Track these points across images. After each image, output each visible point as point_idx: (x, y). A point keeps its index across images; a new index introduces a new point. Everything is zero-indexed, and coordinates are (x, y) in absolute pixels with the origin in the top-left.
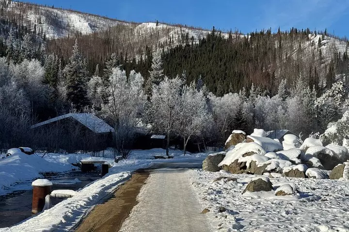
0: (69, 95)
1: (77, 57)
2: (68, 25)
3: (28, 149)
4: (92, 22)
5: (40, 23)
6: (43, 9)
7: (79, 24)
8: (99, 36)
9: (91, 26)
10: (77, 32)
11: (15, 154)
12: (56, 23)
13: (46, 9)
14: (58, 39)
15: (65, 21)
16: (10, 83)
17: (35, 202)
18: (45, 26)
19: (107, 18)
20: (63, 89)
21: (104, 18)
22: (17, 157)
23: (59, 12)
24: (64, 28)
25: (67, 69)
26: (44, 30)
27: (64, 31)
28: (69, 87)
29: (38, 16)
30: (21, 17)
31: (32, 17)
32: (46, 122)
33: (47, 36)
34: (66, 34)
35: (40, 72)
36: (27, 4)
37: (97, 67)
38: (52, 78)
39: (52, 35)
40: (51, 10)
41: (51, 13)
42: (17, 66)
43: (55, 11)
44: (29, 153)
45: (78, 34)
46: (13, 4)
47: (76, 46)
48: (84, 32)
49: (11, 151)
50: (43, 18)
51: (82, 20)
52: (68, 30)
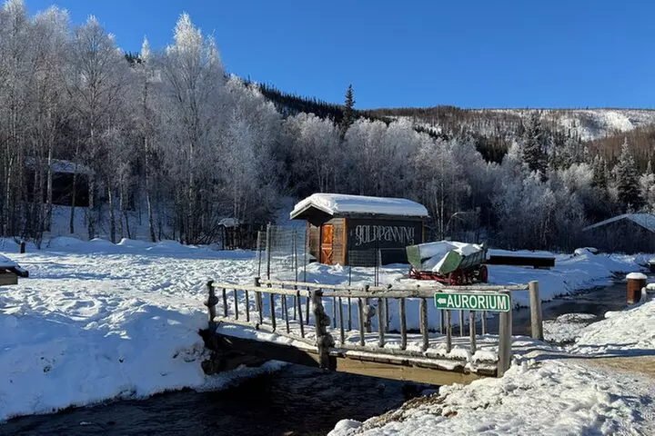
0: (621, 195)
1: (628, 156)
2: (605, 125)
3: (594, 249)
4: (634, 116)
5: (575, 126)
6: (576, 113)
7: (618, 121)
8: (643, 130)
9: (632, 121)
10: (616, 130)
11: (582, 254)
12: (591, 124)
13: (580, 111)
14: (595, 140)
15: (601, 120)
16: (563, 187)
17: (631, 293)
18: (580, 129)
19: (651, 110)
20: (614, 191)
21: (648, 110)
22: (585, 256)
23: (594, 113)
24: (601, 128)
25: (616, 169)
26: (579, 132)
27: (601, 131)
28: (619, 188)
29: (572, 120)
30: (554, 124)
31: (565, 122)
32: (601, 223)
33: (582, 139)
34: (603, 134)
35: (590, 175)
36: (560, 110)
37: (649, 164)
38: (600, 181)
39: (588, 137)
40: (586, 111)
41: (585, 114)
42: (566, 171)
43: (590, 112)
44: (595, 253)
45: (617, 132)
46: (545, 112)
47: (625, 145)
48: (624, 129)
49: (577, 251)
50: (578, 121)
51: (622, 116)
52: (605, 129)
